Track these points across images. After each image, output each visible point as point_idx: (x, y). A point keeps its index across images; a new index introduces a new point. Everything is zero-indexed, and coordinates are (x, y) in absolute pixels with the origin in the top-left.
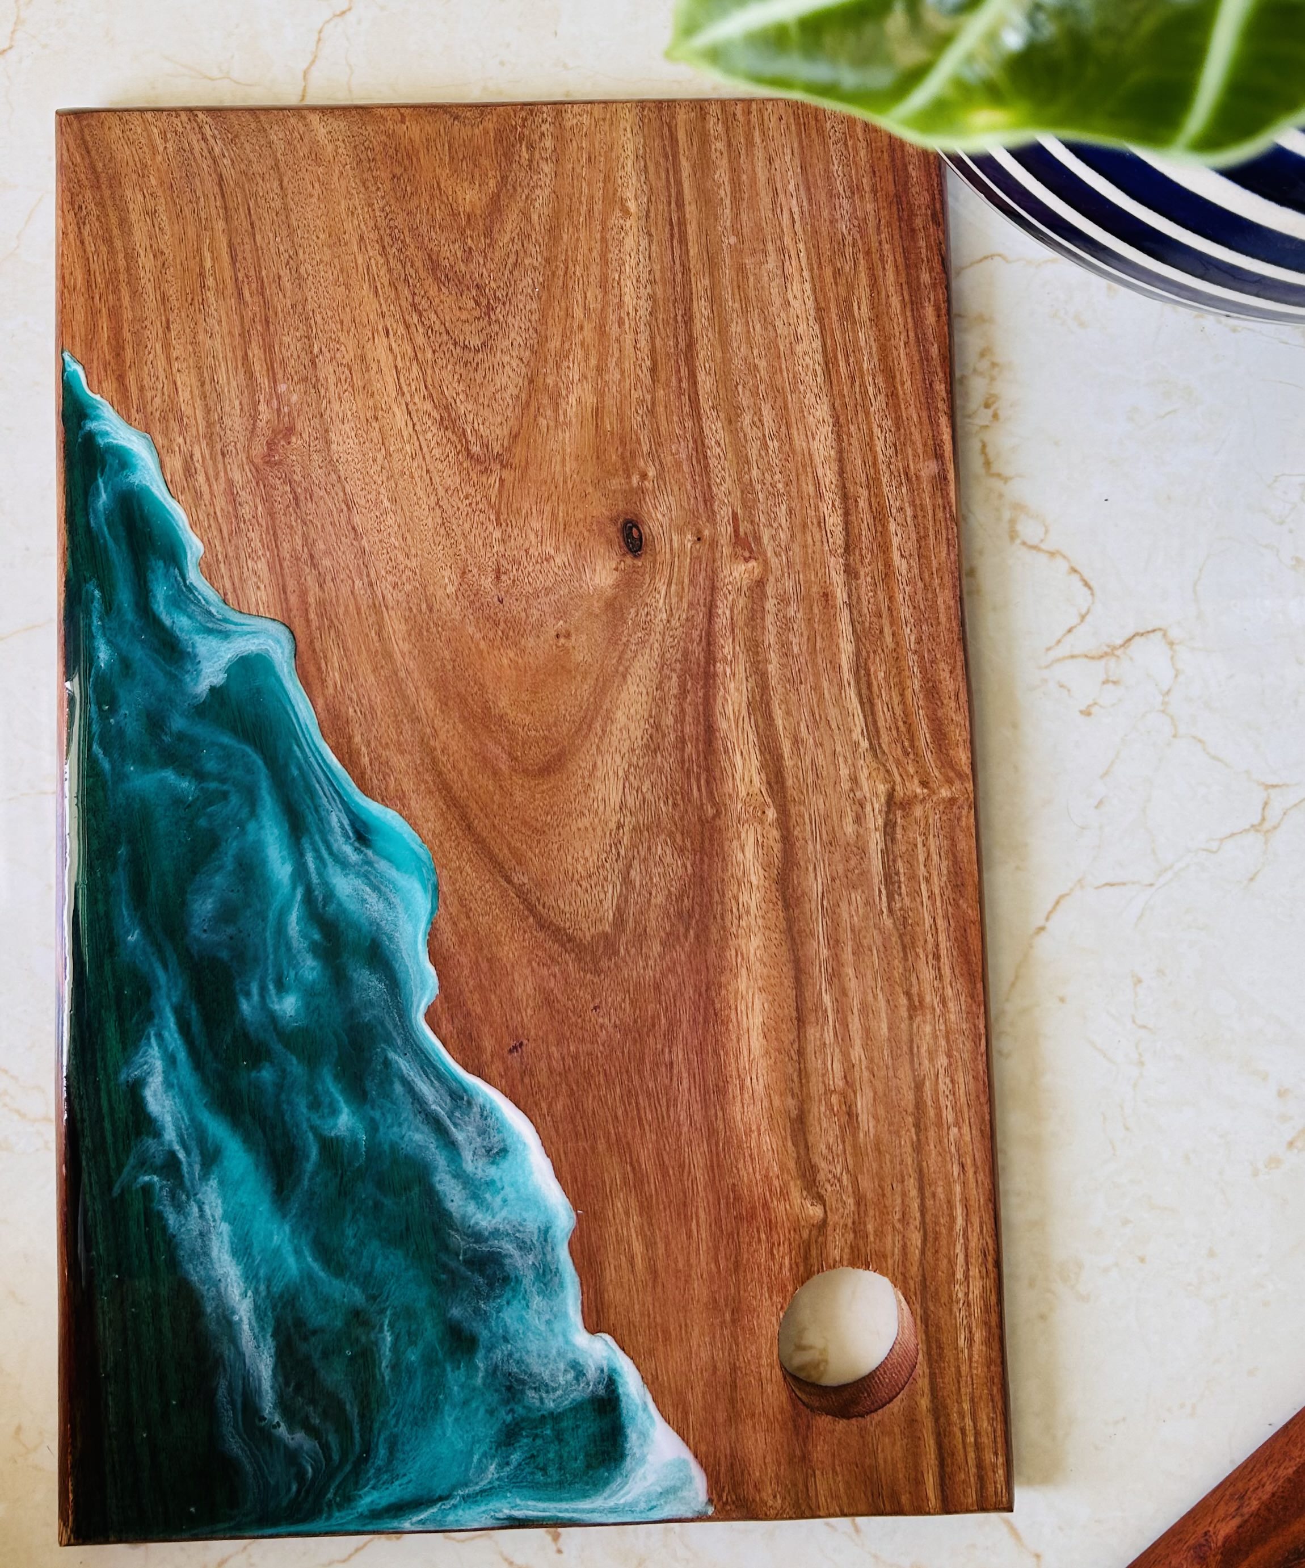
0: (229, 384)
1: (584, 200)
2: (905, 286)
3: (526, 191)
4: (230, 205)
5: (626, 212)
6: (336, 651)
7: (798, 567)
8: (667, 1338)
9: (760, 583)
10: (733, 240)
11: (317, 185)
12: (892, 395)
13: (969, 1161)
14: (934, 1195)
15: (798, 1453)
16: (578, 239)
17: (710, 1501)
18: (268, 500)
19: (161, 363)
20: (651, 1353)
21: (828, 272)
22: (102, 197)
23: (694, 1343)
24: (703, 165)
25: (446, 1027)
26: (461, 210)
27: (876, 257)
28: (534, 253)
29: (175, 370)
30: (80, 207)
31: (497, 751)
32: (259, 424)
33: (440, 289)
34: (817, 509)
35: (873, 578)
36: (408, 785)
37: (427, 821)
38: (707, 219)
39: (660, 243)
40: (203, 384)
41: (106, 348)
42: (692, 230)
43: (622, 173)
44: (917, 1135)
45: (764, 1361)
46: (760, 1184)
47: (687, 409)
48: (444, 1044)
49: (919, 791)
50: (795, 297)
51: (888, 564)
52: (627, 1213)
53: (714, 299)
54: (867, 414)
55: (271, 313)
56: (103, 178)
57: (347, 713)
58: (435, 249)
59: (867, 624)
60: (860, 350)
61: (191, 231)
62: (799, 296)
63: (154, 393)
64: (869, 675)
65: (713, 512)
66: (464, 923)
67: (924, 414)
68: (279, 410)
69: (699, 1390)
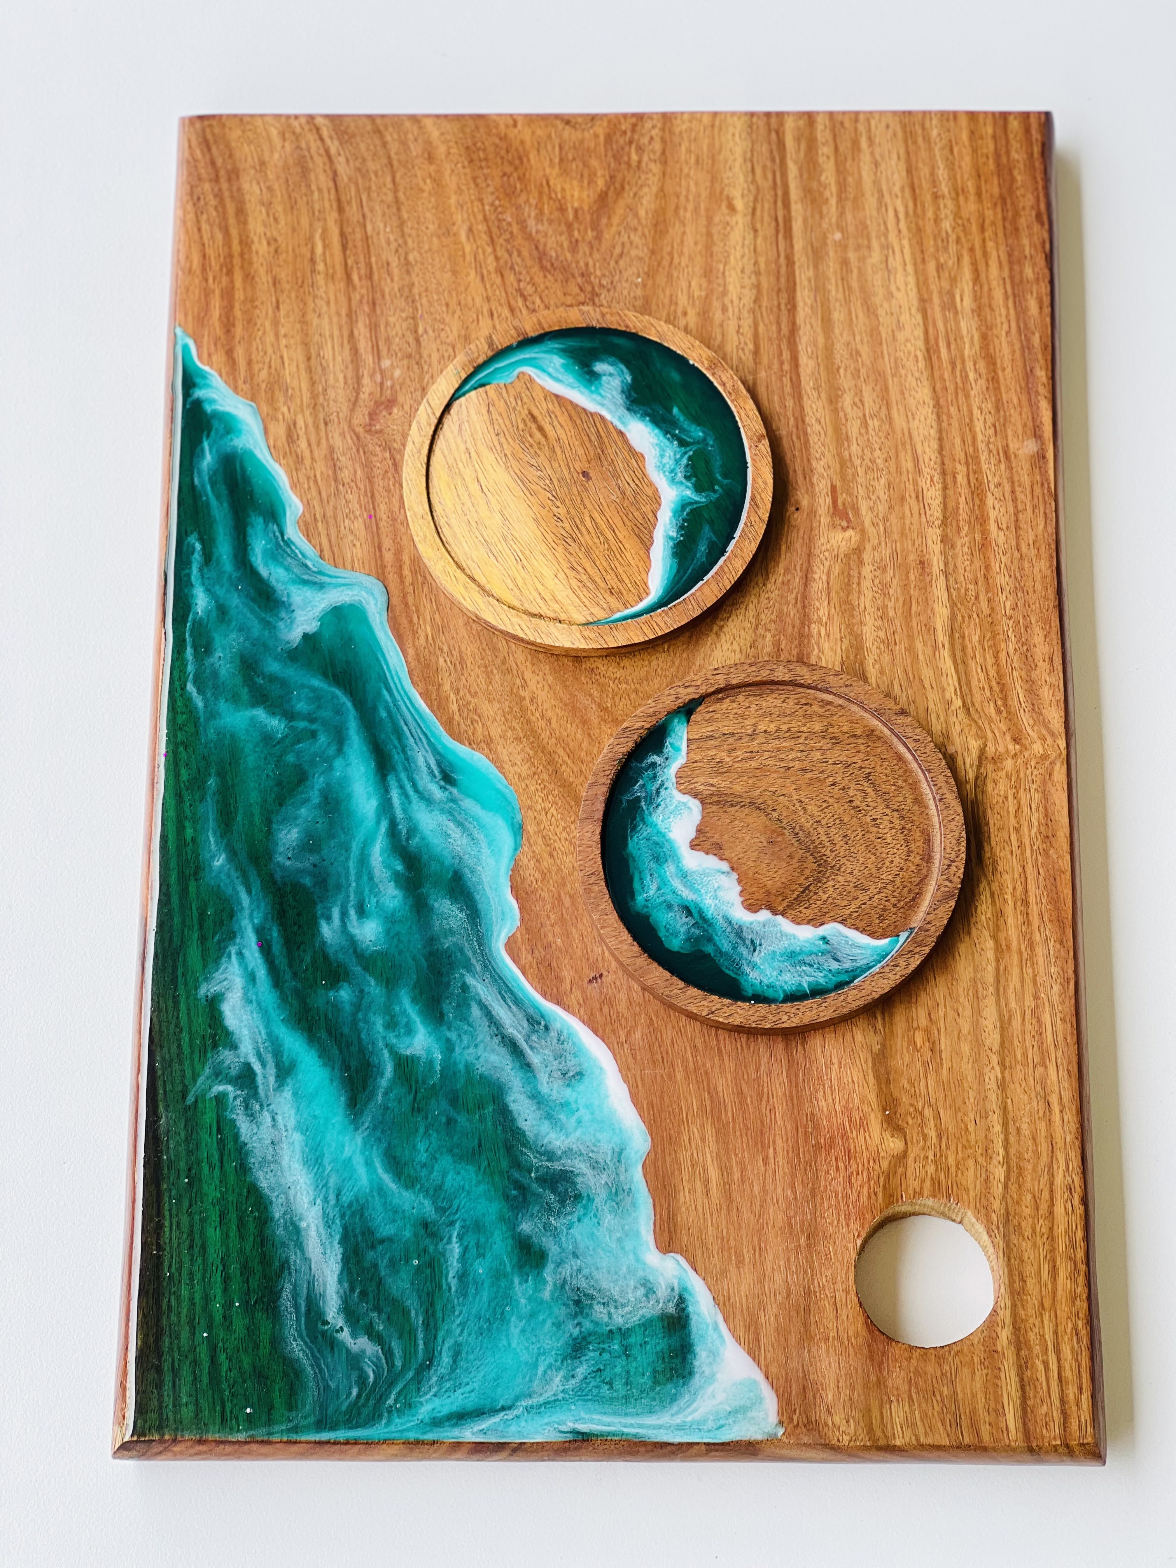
0: (334, 359)
1: (691, 197)
2: (1008, 281)
3: (634, 189)
4: (343, 198)
5: (732, 208)
6: (428, 606)
7: (896, 536)
8: (740, 1262)
9: (858, 551)
10: (838, 236)
11: (428, 181)
12: (994, 379)
13: (1054, 1099)
14: (1018, 1130)
15: (873, 1378)
16: (684, 233)
17: (781, 1423)
18: (368, 466)
19: (270, 338)
20: (724, 1272)
21: (931, 266)
22: (220, 190)
23: (768, 1265)
24: (811, 166)
25: (526, 957)
26: (569, 205)
27: (979, 253)
28: (640, 246)
29: (282, 346)
30: (199, 199)
31: (587, 702)
32: (362, 396)
33: (545, 277)
34: (915, 482)
35: (970, 548)
36: (496, 731)
37: (514, 764)
38: (813, 216)
39: (765, 238)
40: (309, 359)
41: (217, 324)
42: (797, 226)
43: (730, 174)
44: (1002, 1073)
45: (839, 1286)
46: (839, 1115)
47: (788, 389)
48: (524, 973)
49: (1011, 747)
50: (898, 289)
51: (985, 534)
52: (703, 1139)
53: (819, 288)
54: (967, 396)
55: (378, 295)
56: (222, 173)
57: (437, 662)
58: (542, 240)
59: (963, 591)
60: (962, 338)
61: (305, 221)
62: (902, 288)
63: (261, 365)
64: (964, 638)
65: (812, 484)
66: (547, 862)
67: (1024, 398)
68: (382, 384)
69: (772, 1310)
